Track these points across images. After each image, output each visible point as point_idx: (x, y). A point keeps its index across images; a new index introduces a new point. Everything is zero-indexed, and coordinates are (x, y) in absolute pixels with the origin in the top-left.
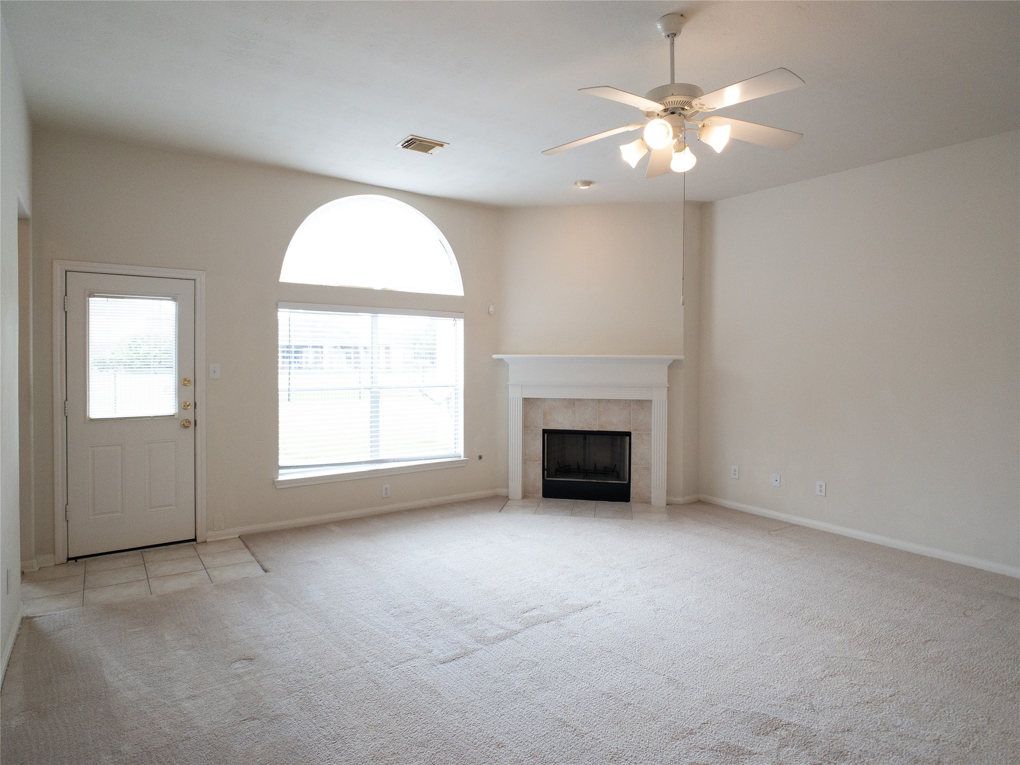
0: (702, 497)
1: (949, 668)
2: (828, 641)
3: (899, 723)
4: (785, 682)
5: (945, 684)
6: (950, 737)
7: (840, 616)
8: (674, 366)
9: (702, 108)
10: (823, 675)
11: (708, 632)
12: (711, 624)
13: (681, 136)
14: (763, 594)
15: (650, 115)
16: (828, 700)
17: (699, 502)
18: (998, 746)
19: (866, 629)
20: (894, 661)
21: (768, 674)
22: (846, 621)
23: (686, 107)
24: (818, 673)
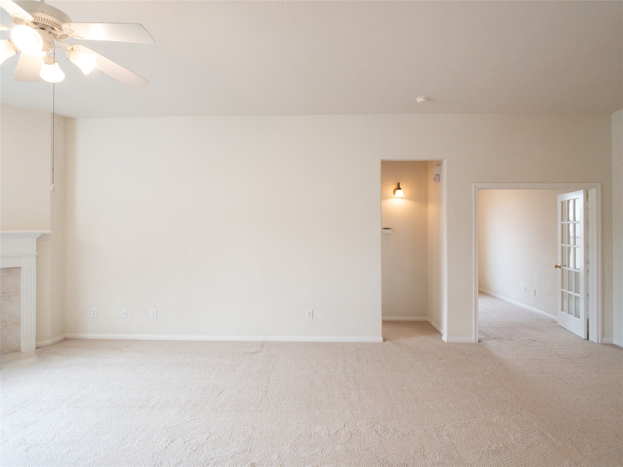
0: (68, 335)
1: (232, 406)
2: (167, 417)
3: (213, 456)
4: (142, 463)
5: (232, 417)
6: (239, 450)
7: (172, 396)
8: (41, 239)
9: (71, 34)
10: (167, 444)
11: (79, 449)
12: (81, 441)
13: (51, 51)
14: (120, 399)
15: (17, 21)
16: (172, 462)
17: (66, 339)
18: (259, 443)
19: (188, 399)
20: (205, 414)
21: (130, 463)
22: (176, 398)
23: (55, 28)
24: (163, 444)
